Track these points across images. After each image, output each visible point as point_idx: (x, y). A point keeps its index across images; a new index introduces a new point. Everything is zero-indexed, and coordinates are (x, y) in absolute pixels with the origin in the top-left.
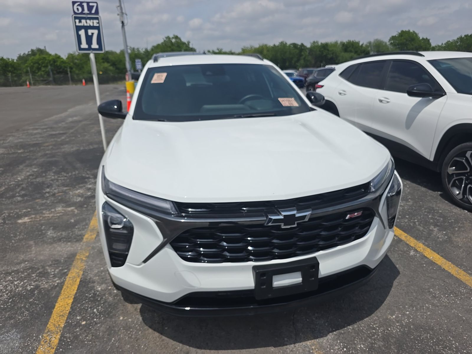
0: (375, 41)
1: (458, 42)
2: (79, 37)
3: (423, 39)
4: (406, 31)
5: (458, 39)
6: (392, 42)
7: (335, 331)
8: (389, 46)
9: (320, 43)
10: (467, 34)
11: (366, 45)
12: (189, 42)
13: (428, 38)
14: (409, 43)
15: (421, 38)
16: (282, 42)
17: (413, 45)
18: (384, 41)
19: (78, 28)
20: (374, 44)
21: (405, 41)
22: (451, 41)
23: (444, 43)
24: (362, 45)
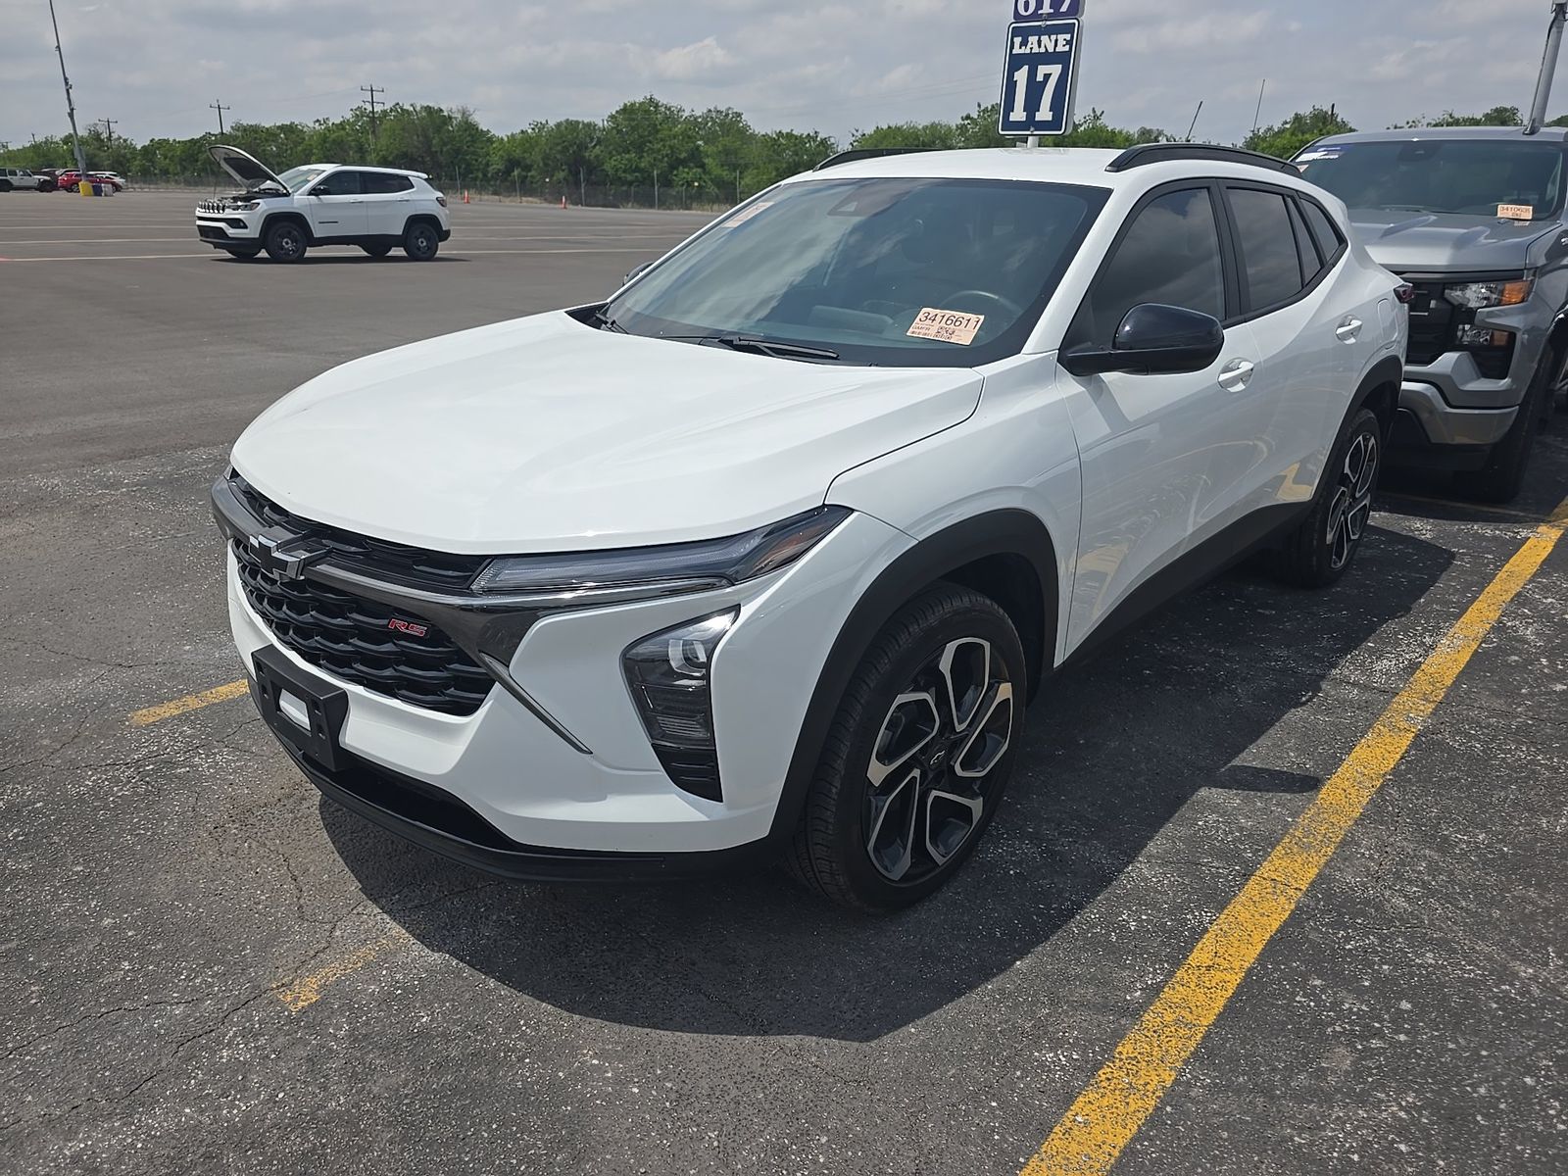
2: (1011, 86)
19: (1015, 62)
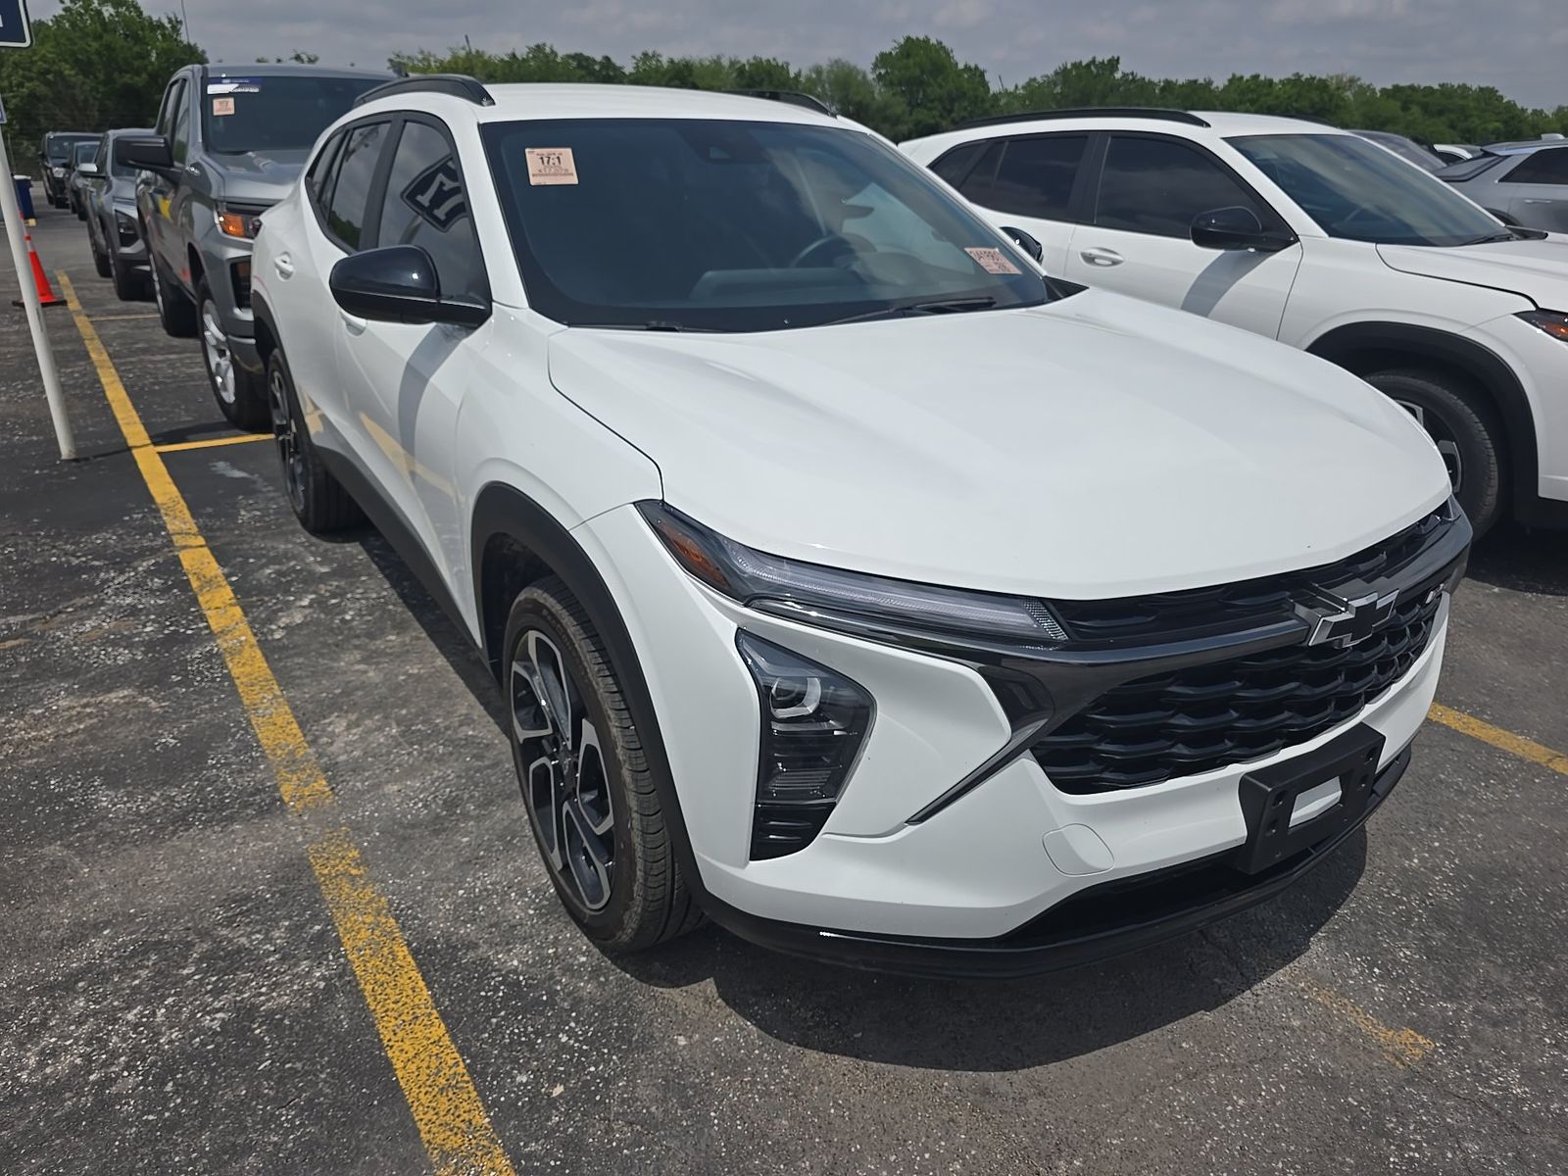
0: (832, 66)
1: (1055, 85)
3: (967, 68)
4: (918, 39)
5: (1056, 73)
6: (883, 71)
7: (1317, 929)
8: (874, 84)
9: (664, 61)
10: (1078, 61)
11: (809, 79)
12: (176, 24)
13: (981, 67)
14: (931, 81)
15: (961, 66)
16: (538, 46)
17: (940, 86)
18: (859, 67)
20: (832, 77)
21: (917, 72)
22: (1040, 80)
23: (1020, 87)
24: (798, 75)
